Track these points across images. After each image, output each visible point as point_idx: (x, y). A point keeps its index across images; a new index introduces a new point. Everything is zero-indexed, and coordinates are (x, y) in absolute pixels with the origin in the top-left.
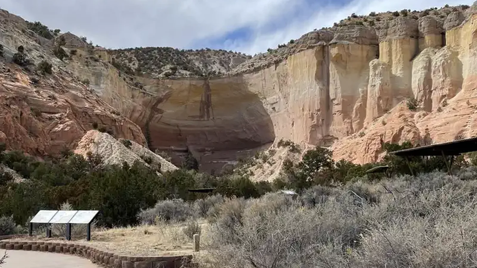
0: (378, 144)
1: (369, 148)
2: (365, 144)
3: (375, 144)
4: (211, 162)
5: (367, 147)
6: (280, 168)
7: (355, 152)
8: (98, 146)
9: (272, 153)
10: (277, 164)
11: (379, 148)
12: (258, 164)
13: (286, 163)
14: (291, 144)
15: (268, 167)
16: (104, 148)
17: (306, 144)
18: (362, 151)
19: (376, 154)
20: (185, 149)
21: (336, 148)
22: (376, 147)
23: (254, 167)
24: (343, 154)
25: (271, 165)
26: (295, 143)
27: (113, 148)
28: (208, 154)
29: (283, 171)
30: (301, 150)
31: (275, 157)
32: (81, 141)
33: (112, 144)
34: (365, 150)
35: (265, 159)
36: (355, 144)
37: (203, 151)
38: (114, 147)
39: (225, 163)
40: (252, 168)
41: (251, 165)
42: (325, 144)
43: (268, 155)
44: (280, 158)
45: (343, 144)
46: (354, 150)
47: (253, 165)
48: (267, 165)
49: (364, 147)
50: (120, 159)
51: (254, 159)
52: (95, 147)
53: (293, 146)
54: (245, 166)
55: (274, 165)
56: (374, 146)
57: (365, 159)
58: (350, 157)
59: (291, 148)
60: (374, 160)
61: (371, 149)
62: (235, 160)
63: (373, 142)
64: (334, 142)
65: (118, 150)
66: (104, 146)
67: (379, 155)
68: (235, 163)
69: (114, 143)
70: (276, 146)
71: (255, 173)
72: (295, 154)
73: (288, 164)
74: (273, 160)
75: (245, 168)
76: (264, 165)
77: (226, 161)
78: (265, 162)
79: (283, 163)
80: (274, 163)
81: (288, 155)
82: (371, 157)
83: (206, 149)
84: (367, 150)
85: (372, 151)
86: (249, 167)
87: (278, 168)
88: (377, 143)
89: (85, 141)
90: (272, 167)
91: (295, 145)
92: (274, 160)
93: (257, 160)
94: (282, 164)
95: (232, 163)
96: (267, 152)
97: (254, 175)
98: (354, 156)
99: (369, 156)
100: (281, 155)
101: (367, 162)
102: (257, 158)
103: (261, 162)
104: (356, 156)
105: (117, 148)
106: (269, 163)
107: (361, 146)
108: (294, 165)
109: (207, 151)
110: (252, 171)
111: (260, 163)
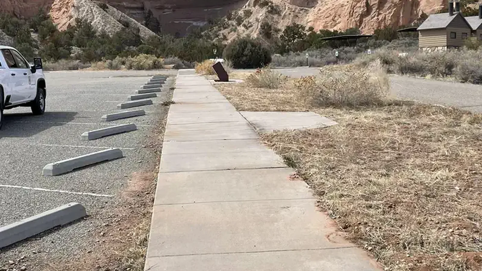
0: (363, 7)
1: (353, 12)
2: (350, 7)
3: (360, 7)
4: (173, 23)
5: (352, 10)
6: (257, 32)
7: (339, 16)
8: (78, 10)
9: (248, 14)
10: (254, 27)
11: (365, 12)
12: (231, 26)
13: (264, 27)
14: (270, 4)
15: (244, 31)
16: (85, 12)
17: (287, 4)
18: (346, 14)
19: (360, 18)
20: (139, 5)
21: (320, 10)
22: (361, 10)
23: (226, 30)
24: (327, 17)
25: (247, 28)
26: (274, 2)
27: (94, 13)
28: (168, 12)
29: (261, 36)
30: (281, 11)
31: (252, 19)
32: (55, 3)
33: (92, 8)
34: (350, 13)
35: (239, 21)
36: (340, 6)
37: (161, 8)
38: (95, 11)
39: (190, 24)
40: (225, 32)
41: (222, 28)
42: (307, 5)
43: (243, 15)
44: (257, 20)
45: (327, 5)
46: (339, 13)
47: (225, 28)
48: (243, 28)
49: (349, 10)
50: (103, 24)
51: (226, 19)
52: (76, 12)
53: (272, 8)
54: (216, 28)
55: (251, 29)
56: (359, 9)
57: (349, 24)
58: (334, 21)
59: (269, 9)
60: (358, 24)
61: (356, 12)
62: (203, 20)
63: (359, 5)
64: (318, 2)
65: (99, 14)
66: (84, 11)
67: (364, 19)
68: (201, 24)
69: (94, 7)
70: (252, 5)
71: (228, 37)
72: (274, 16)
73: (266, 27)
74: (249, 23)
75: (216, 32)
76: (238, 28)
77: (191, 22)
78: (239, 24)
79: (261, 26)
80: (251, 26)
81: (267, 17)
82: (355, 21)
83: (166, 6)
84: (351, 13)
85: (357, 14)
86: (220, 30)
87: (255, 32)
88: (362, 5)
89: (59, 4)
90: (248, 31)
91: (273, 5)
92: (251, 23)
93: (230, 22)
94: (259, 27)
95: (199, 24)
96: (241, 12)
97: (227, 40)
98: (338, 19)
99: (353, 20)
100: (258, 17)
101: (351, 27)
102: (229, 19)
103: (234, 24)
104: (340, 20)
105: (98, 13)
106: (244, 26)
107: (346, 9)
108: (272, 28)
109: (167, 8)
110: (225, 34)
111: (233, 26)
